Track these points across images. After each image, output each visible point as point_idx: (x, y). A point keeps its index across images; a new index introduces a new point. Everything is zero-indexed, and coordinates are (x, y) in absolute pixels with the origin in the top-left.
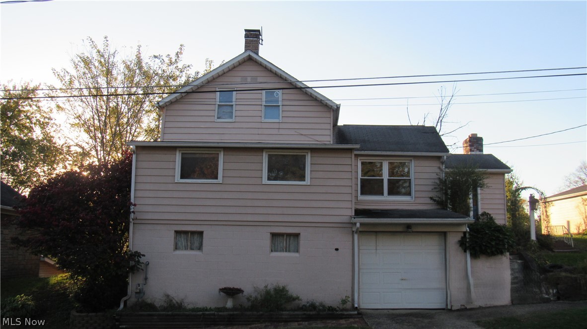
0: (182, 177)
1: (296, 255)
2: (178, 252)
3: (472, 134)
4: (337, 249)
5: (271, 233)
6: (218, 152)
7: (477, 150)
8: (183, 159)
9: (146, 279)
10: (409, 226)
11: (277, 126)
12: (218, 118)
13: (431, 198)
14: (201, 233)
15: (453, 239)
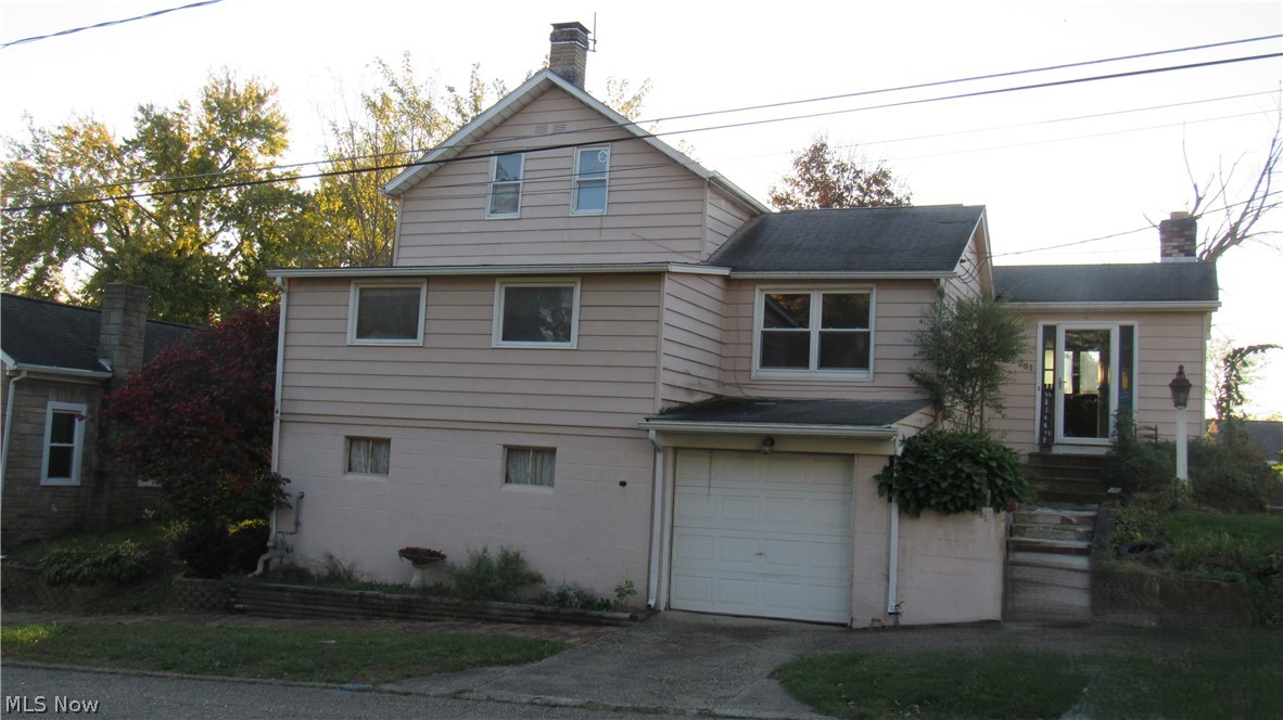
0: (361, 333)
1: (545, 491)
2: (351, 477)
3: (1173, 214)
4: (623, 484)
5: (505, 446)
6: (418, 286)
7: (1180, 252)
8: (362, 300)
9: (297, 524)
10: (770, 440)
11: (596, 223)
12: (492, 212)
13: (912, 375)
14: (388, 441)
15: (868, 470)
